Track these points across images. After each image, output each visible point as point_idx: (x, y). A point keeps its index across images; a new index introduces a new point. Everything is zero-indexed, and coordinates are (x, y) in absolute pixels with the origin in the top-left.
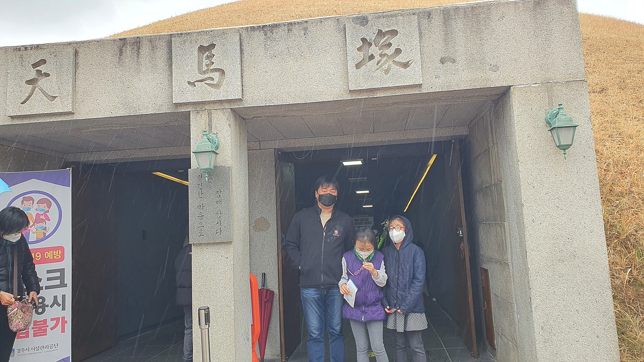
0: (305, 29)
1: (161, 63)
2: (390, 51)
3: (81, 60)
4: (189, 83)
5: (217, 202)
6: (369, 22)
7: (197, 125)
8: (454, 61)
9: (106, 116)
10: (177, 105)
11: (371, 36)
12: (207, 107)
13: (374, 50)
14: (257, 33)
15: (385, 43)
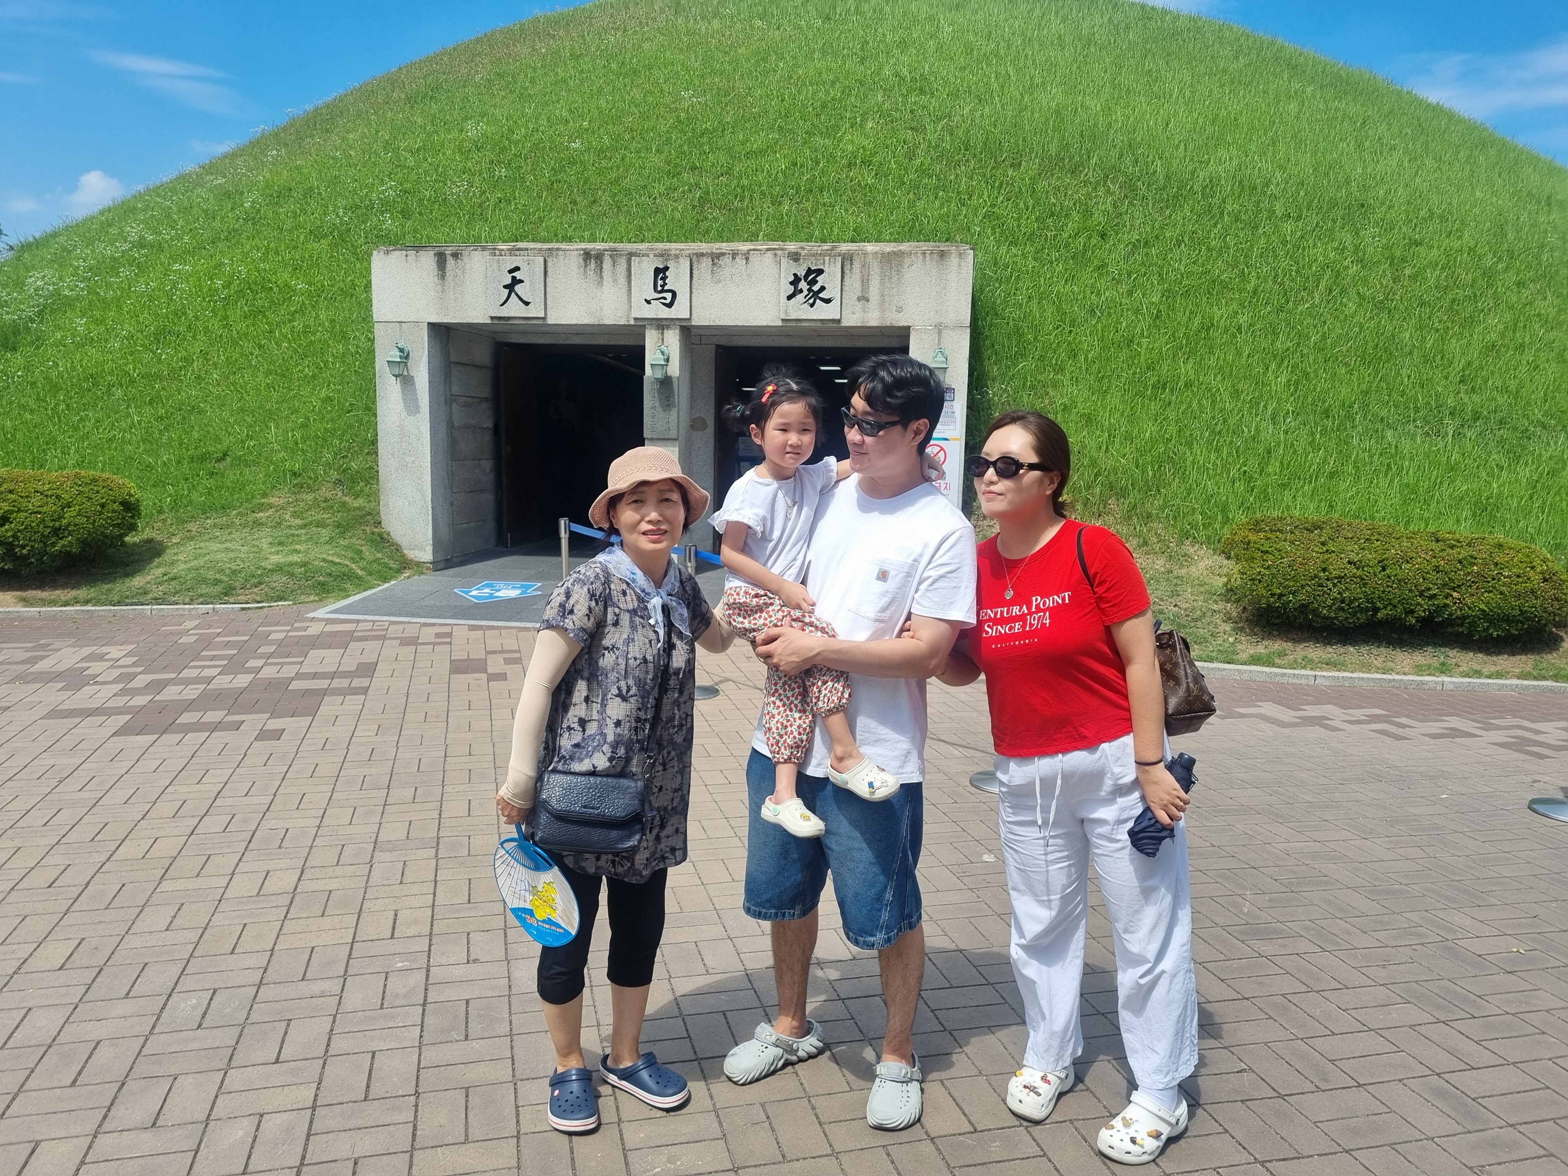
0: (747, 259)
1: (622, 280)
2: (816, 287)
3: (549, 270)
4: (646, 300)
5: (667, 405)
6: (801, 259)
7: (651, 339)
8: (868, 301)
9: (573, 323)
10: (635, 319)
12: (660, 324)
13: (803, 285)
14: (705, 258)
15: (812, 281)
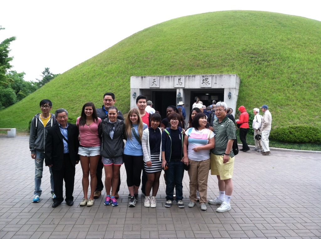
0: (195, 77)
1: (173, 81)
2: (207, 82)
3: (160, 79)
4: (177, 84)
6: (204, 77)
8: (217, 84)
9: (164, 88)
10: (175, 87)
11: (204, 79)
12: (179, 88)
13: (205, 81)
14: (187, 77)
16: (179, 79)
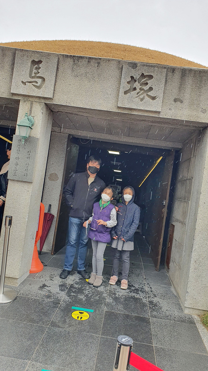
0: (99, 63)
1: (7, 67)
2: (146, 88)
4: (22, 82)
5: (27, 158)
6: (137, 67)
7: (23, 109)
8: (182, 102)
10: (13, 94)
11: (137, 76)
12: (31, 99)
13: (137, 85)
14: (69, 59)
15: (144, 82)
16: (34, 62)
